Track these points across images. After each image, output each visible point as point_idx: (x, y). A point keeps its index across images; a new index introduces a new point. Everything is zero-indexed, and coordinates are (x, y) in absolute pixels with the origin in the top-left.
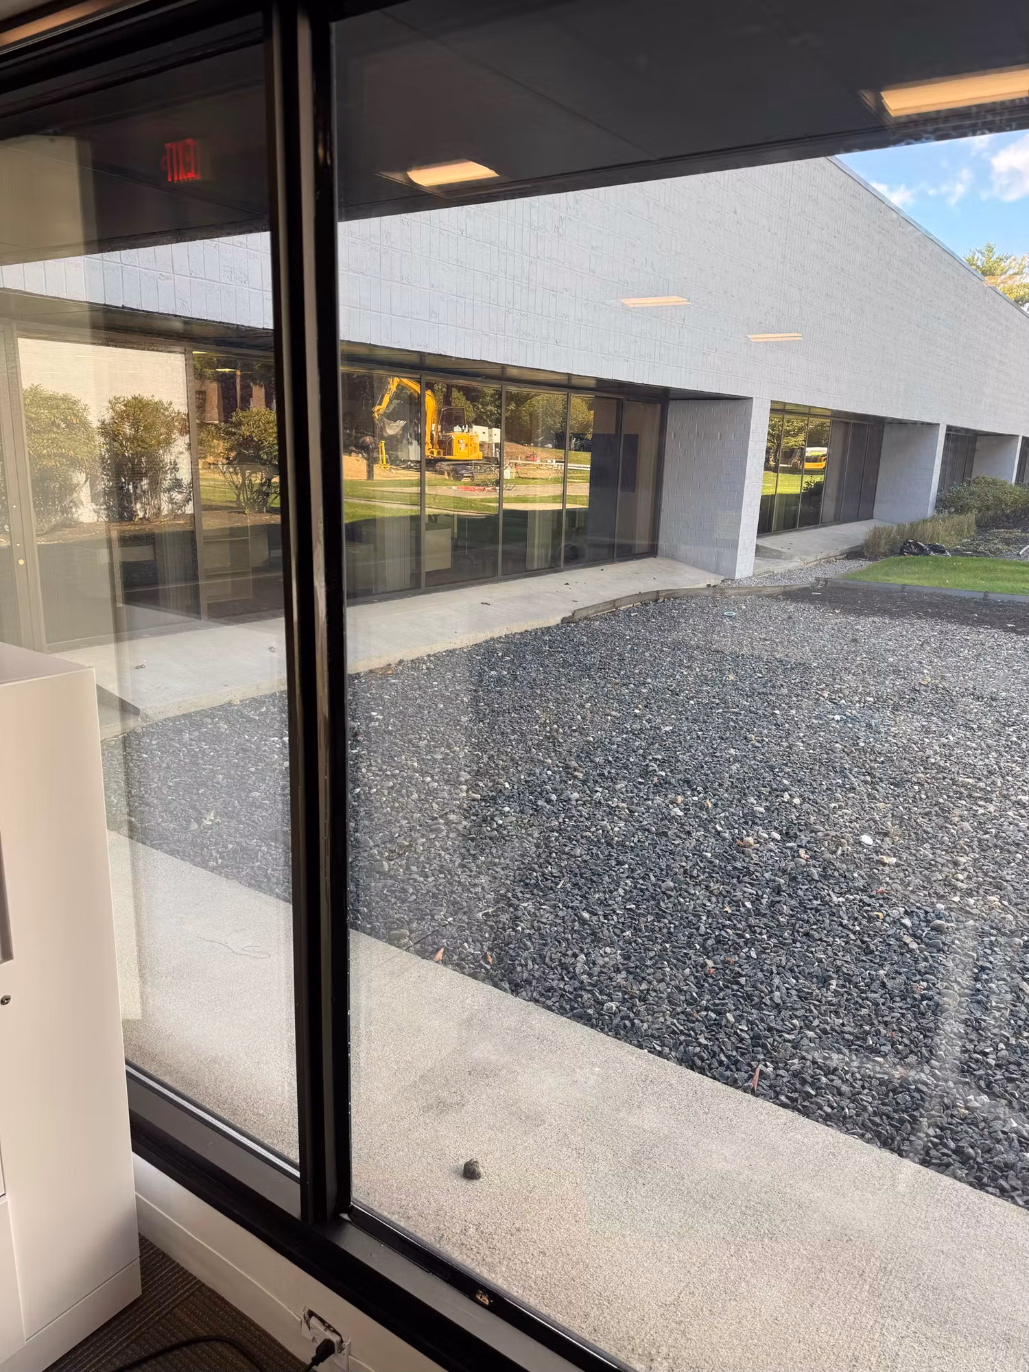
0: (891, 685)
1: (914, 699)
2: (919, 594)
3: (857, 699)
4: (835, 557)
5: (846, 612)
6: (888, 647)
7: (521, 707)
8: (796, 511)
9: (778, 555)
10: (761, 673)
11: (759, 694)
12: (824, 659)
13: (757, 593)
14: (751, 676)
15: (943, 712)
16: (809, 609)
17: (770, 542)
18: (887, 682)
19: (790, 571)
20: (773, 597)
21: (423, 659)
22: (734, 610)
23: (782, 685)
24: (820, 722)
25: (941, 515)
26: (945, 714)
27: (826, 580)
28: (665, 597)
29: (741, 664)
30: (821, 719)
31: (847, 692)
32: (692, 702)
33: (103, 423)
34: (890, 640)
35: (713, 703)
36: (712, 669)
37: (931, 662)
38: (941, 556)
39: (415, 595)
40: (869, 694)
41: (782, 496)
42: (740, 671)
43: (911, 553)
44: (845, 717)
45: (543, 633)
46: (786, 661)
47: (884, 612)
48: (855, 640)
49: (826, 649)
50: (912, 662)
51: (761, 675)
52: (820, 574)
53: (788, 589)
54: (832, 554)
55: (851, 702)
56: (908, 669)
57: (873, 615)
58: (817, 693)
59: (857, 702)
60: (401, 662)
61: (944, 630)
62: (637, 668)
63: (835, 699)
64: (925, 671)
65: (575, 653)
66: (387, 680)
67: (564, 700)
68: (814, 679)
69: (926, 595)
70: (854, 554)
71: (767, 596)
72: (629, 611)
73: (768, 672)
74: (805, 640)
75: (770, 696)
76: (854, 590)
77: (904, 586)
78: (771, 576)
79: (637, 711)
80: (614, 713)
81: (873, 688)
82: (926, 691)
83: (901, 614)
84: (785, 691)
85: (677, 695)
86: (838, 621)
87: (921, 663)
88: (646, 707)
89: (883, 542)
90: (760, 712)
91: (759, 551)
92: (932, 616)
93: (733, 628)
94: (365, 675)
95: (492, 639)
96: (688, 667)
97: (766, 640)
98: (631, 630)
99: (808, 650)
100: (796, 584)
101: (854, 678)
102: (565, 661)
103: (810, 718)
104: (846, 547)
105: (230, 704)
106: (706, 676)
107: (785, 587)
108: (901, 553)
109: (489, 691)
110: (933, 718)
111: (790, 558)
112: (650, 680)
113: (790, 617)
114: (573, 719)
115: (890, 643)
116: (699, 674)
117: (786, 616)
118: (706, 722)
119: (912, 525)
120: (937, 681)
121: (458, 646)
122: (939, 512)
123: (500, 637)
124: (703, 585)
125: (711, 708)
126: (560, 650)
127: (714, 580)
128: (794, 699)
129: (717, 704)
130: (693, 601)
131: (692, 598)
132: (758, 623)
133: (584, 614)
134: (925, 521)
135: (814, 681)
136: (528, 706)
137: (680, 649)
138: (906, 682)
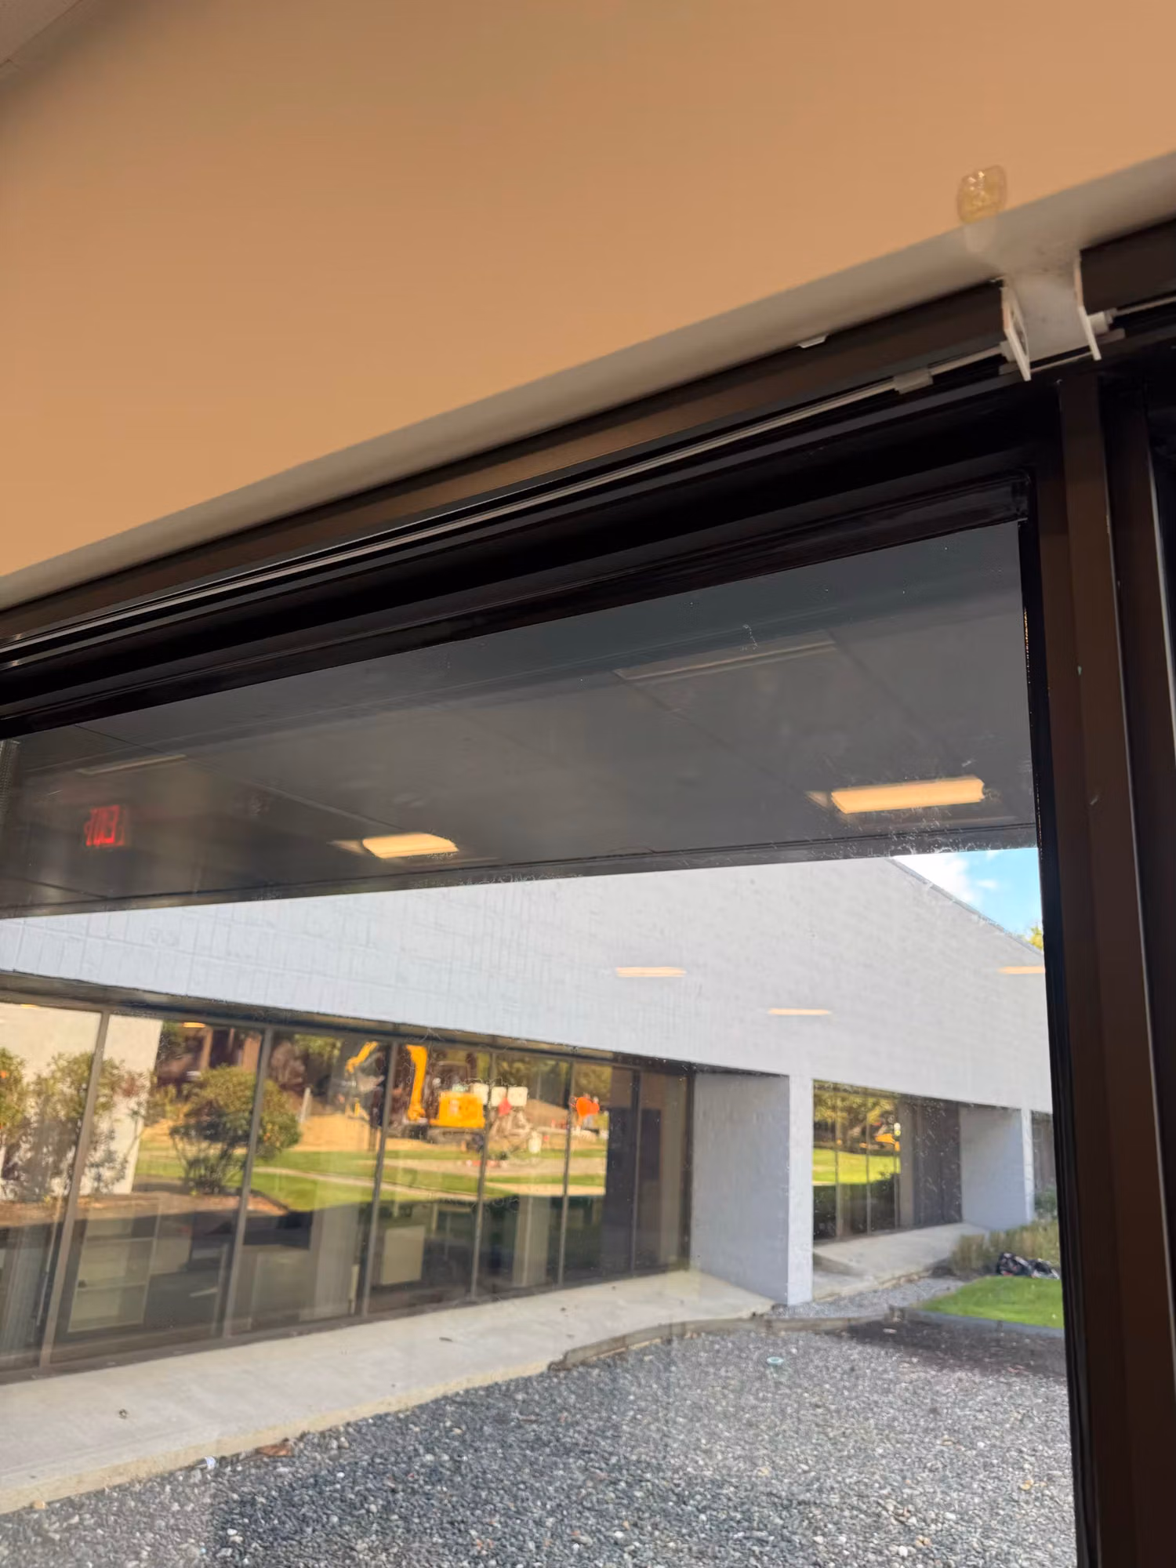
0: (980, 1490)
1: (1011, 1518)
2: (1021, 1335)
3: (933, 1516)
4: (917, 1274)
5: (928, 1362)
6: (977, 1423)
7: (452, 1523)
8: (864, 1208)
9: (845, 1272)
10: (807, 1463)
11: (799, 1503)
12: (893, 1441)
13: (814, 1327)
14: (793, 1470)
15: (1052, 1543)
16: (879, 1355)
17: (832, 1251)
18: (975, 1486)
19: (861, 1294)
20: (834, 1334)
21: (338, 1431)
22: (781, 1356)
23: (832, 1488)
24: (880, 1559)
25: (1043, 1221)
26: (1055, 1545)
27: (902, 1310)
28: (693, 1331)
29: (780, 1446)
30: (881, 1553)
31: (919, 1502)
32: (703, 1517)
33: (39, 1077)
34: (981, 1411)
35: (732, 1519)
36: (740, 1457)
37: (1034, 1450)
38: (1047, 1277)
39: (352, 1324)
40: (948, 1507)
41: (844, 1186)
42: (777, 1460)
43: (1009, 1271)
44: (914, 1550)
45: (517, 1386)
46: (842, 1443)
47: (975, 1363)
48: (934, 1411)
49: (896, 1424)
50: (1009, 1450)
51: (805, 1468)
52: (898, 1303)
53: (853, 1323)
54: (913, 1271)
55: (924, 1521)
56: (1003, 1462)
57: (961, 1367)
58: (879, 1504)
59: (933, 1521)
60: (302, 1437)
61: (1051, 1395)
62: (636, 1451)
63: (903, 1515)
64: (1027, 1466)
65: (553, 1424)
66: (275, 1468)
67: (518, 1512)
68: (877, 1477)
69: (1028, 1337)
70: (941, 1270)
71: (828, 1333)
72: (644, 1351)
73: (817, 1462)
74: (869, 1406)
75: (813, 1509)
76: (938, 1326)
77: (1000, 1323)
78: (836, 1301)
79: (619, 1535)
80: (585, 1539)
81: (955, 1495)
82: (1027, 1503)
83: (995, 1367)
84: (835, 1499)
85: (685, 1503)
86: (914, 1376)
87: (1021, 1452)
88: (635, 1525)
89: (974, 1255)
90: (796, 1539)
91: (818, 1263)
92: (1035, 1370)
93: (778, 1384)
94: (247, 1457)
95: (445, 1398)
96: (706, 1452)
97: (818, 1406)
98: (640, 1385)
99: (873, 1426)
100: (867, 1314)
101: (931, 1475)
102: (538, 1438)
103: (866, 1550)
104: (930, 1261)
105: (31, 1509)
106: (730, 1469)
107: (849, 1320)
108: (998, 1272)
109: (414, 1492)
110: (1038, 1553)
111: (859, 1275)
112: (648, 1476)
113: (852, 1369)
114: (521, 1549)
115: (980, 1416)
116: (721, 1464)
117: (847, 1367)
118: (716, 1558)
119: (1008, 1234)
120: (1043, 1484)
121: (393, 1409)
122: (1040, 1216)
123: (457, 1394)
124: (745, 1314)
125: (727, 1531)
126: (533, 1418)
127: (762, 1306)
128: (847, 1513)
129: (739, 1522)
130: (731, 1338)
131: (729, 1333)
132: (811, 1377)
133: (580, 1356)
134: (1024, 1228)
135: (877, 1481)
136: (463, 1522)
137: (699, 1420)
138: (1001, 1484)
